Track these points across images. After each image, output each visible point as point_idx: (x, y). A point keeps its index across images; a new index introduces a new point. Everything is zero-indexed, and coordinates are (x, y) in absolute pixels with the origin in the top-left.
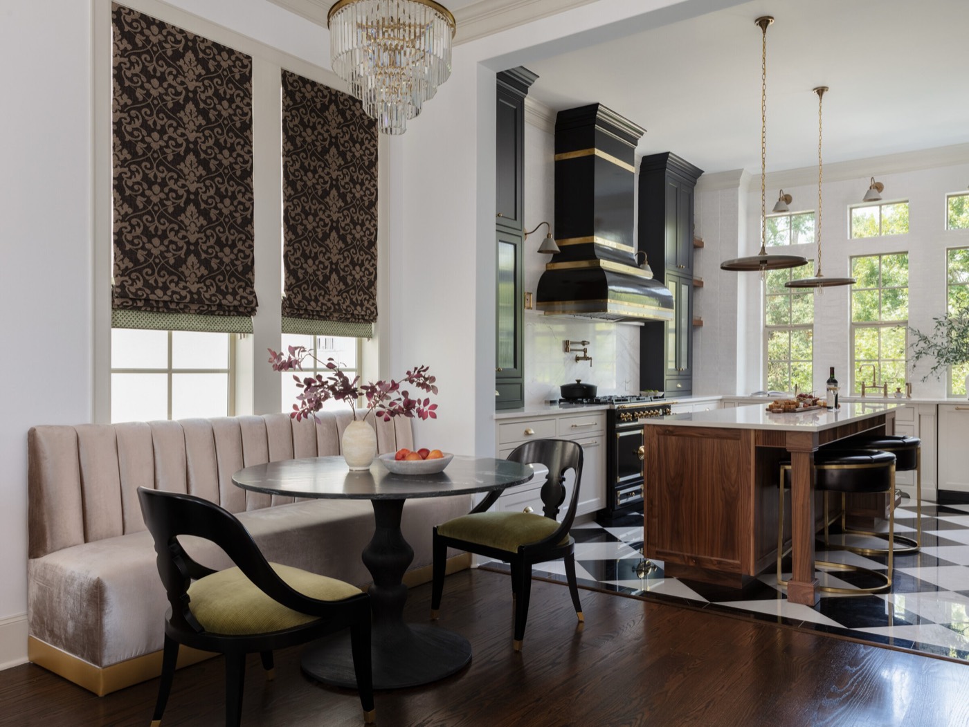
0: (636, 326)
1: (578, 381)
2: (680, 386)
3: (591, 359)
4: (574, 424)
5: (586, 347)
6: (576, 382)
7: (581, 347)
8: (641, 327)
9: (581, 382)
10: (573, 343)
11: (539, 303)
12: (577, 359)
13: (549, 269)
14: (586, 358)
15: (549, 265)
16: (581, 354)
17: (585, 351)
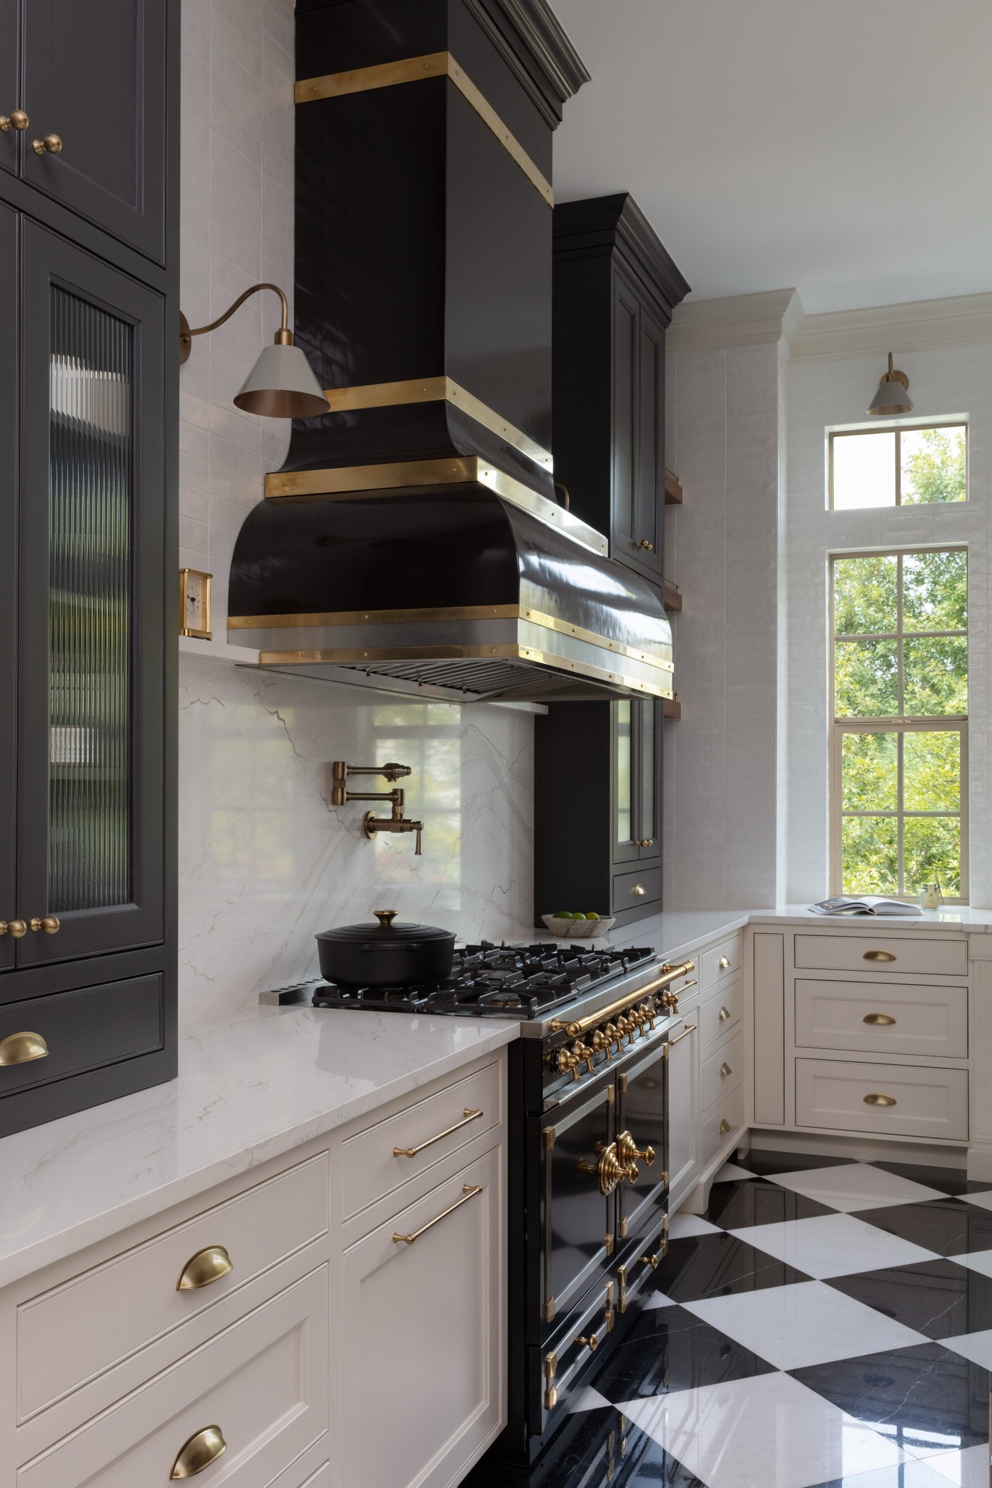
0: (522, 714)
1: (386, 917)
2: (641, 891)
3: (417, 826)
4: (403, 1146)
5: (400, 783)
6: (377, 921)
7: (383, 785)
8: (538, 718)
9: (395, 921)
10: (356, 771)
11: (236, 620)
12: (371, 826)
13: (276, 493)
14: (399, 824)
15: (275, 480)
16: (383, 811)
17: (396, 797)
